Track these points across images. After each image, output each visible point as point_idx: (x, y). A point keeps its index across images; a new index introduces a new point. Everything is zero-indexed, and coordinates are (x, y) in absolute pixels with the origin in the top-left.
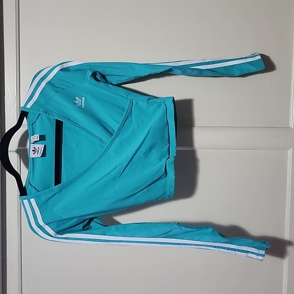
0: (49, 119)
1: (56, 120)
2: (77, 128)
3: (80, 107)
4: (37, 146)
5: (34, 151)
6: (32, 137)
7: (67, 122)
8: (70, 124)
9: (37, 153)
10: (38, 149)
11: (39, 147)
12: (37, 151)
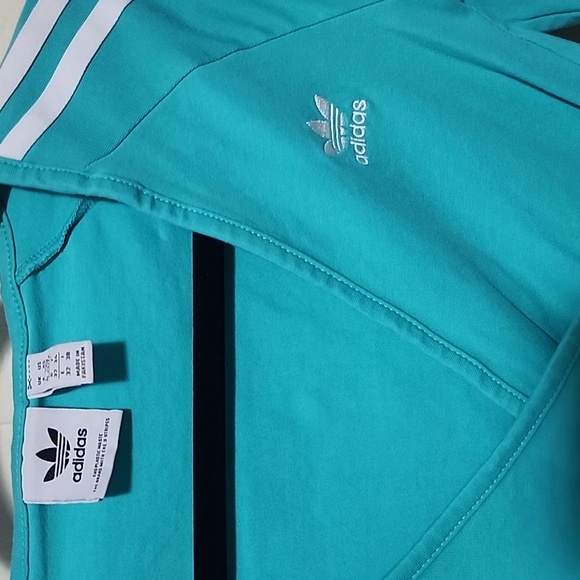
0: (147, 233)
1: (198, 238)
2: (336, 291)
3: (343, 161)
4: (67, 422)
5: (46, 455)
6: (33, 359)
7: (273, 258)
8: (290, 266)
9: (75, 474)
10: (79, 439)
11: (85, 430)
12: (73, 455)
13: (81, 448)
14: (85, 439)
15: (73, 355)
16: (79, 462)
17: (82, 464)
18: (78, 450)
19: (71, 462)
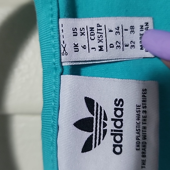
9: (115, 146)
10: (116, 110)
11: (121, 100)
12: (110, 126)
13: (118, 119)
14: (122, 110)
15: (137, 29)
16: (117, 133)
17: (121, 135)
18: (116, 120)
19: (109, 133)
